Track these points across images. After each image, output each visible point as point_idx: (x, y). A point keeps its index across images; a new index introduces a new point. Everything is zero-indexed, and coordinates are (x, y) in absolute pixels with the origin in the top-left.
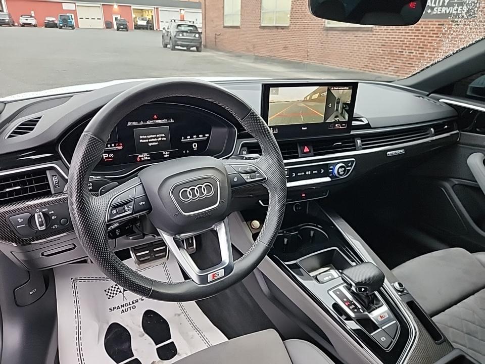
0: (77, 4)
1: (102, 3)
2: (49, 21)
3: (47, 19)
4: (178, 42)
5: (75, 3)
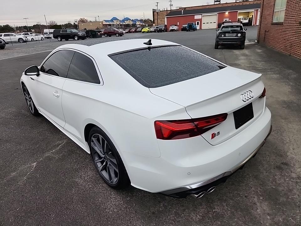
0: (203, 15)
1: (218, 12)
2: (184, 27)
3: (183, 26)
4: (220, 42)
5: (202, 15)
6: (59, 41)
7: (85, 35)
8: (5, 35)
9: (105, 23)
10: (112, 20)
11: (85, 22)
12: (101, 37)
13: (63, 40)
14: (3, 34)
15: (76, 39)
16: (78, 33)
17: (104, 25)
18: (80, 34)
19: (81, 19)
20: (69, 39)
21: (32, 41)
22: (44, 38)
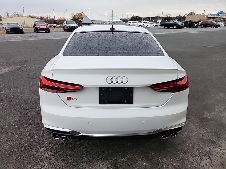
6: (162, 28)
7: (183, 25)
8: (133, 23)
9: (210, 16)
10: (218, 14)
11: (193, 15)
12: (197, 27)
13: (165, 28)
14: (132, 21)
15: (175, 27)
16: (178, 24)
17: (208, 18)
18: (179, 24)
19: (191, 13)
20: (170, 28)
21: (147, 27)
22: (155, 26)
